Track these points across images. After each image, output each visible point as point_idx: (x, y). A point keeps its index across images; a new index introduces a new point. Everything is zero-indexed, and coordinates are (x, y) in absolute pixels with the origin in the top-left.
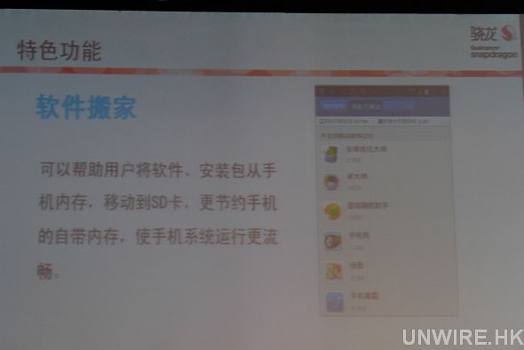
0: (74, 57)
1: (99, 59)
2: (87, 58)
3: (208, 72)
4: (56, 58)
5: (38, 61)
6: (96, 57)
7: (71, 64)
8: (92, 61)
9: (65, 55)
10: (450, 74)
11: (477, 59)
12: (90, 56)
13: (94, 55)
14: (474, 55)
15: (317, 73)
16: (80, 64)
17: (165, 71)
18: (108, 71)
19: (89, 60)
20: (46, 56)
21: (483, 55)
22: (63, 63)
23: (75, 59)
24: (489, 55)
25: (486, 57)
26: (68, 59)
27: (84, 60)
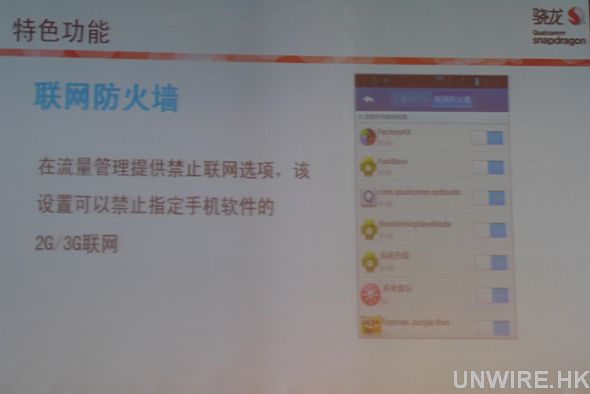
0: (78, 38)
1: (107, 41)
2: (93, 40)
3: (231, 58)
4: (58, 40)
5: (37, 43)
6: (104, 39)
7: (75, 46)
8: (99, 44)
9: (67, 36)
10: (509, 63)
11: (540, 45)
12: (96, 38)
13: (101, 36)
14: (536, 41)
15: (357, 60)
16: (85, 46)
17: (183, 56)
18: (117, 55)
19: (96, 42)
20: (47, 37)
21: (547, 41)
22: (65, 45)
23: (80, 41)
24: (554, 41)
25: (550, 43)
26: (71, 41)
27: (90, 42)
